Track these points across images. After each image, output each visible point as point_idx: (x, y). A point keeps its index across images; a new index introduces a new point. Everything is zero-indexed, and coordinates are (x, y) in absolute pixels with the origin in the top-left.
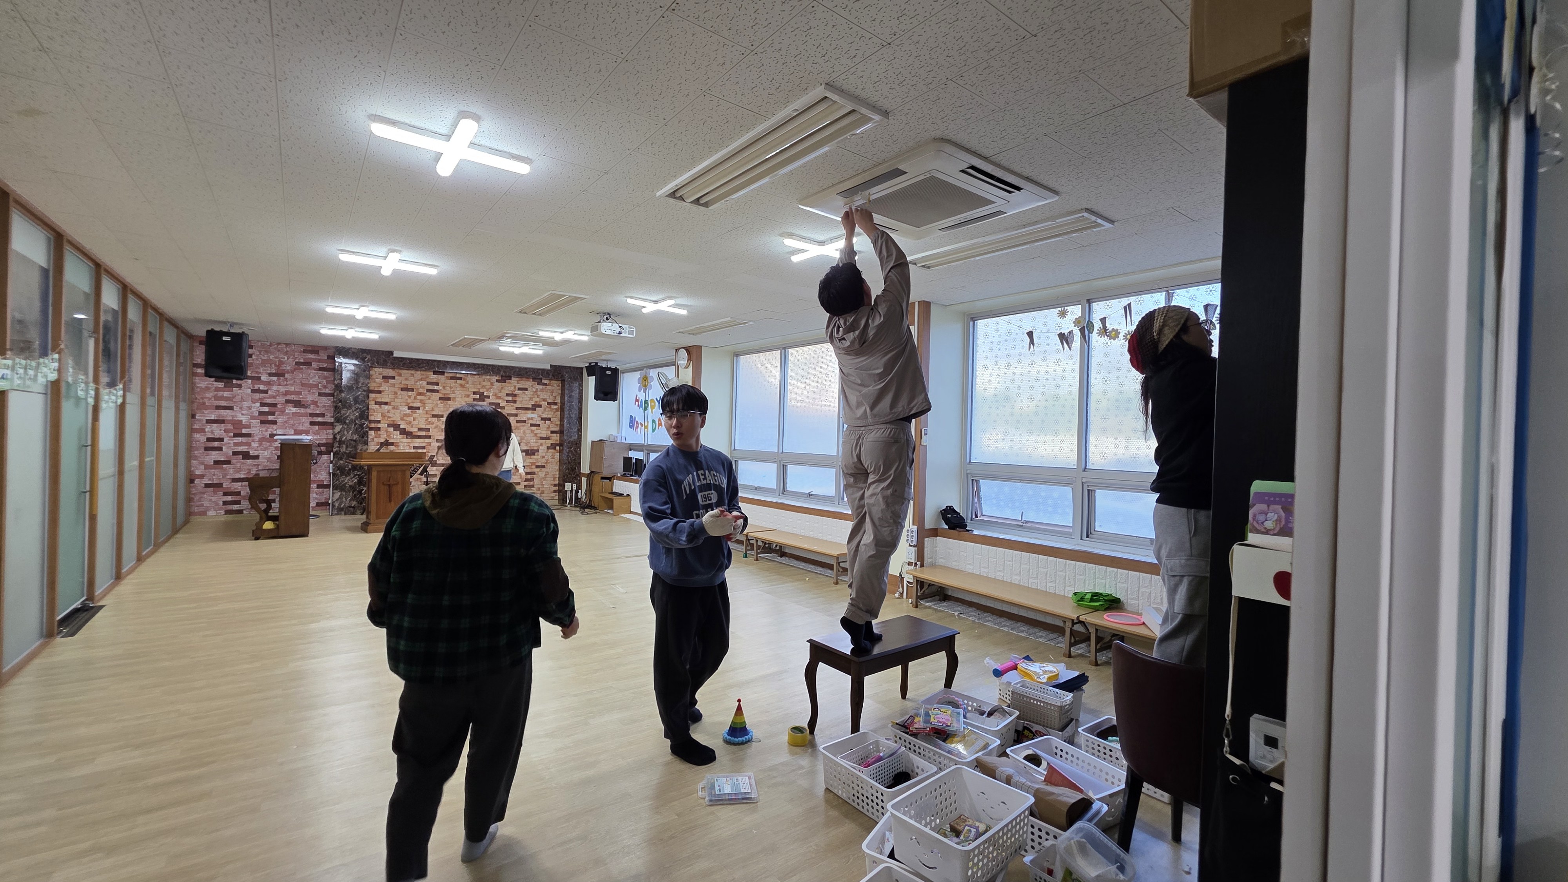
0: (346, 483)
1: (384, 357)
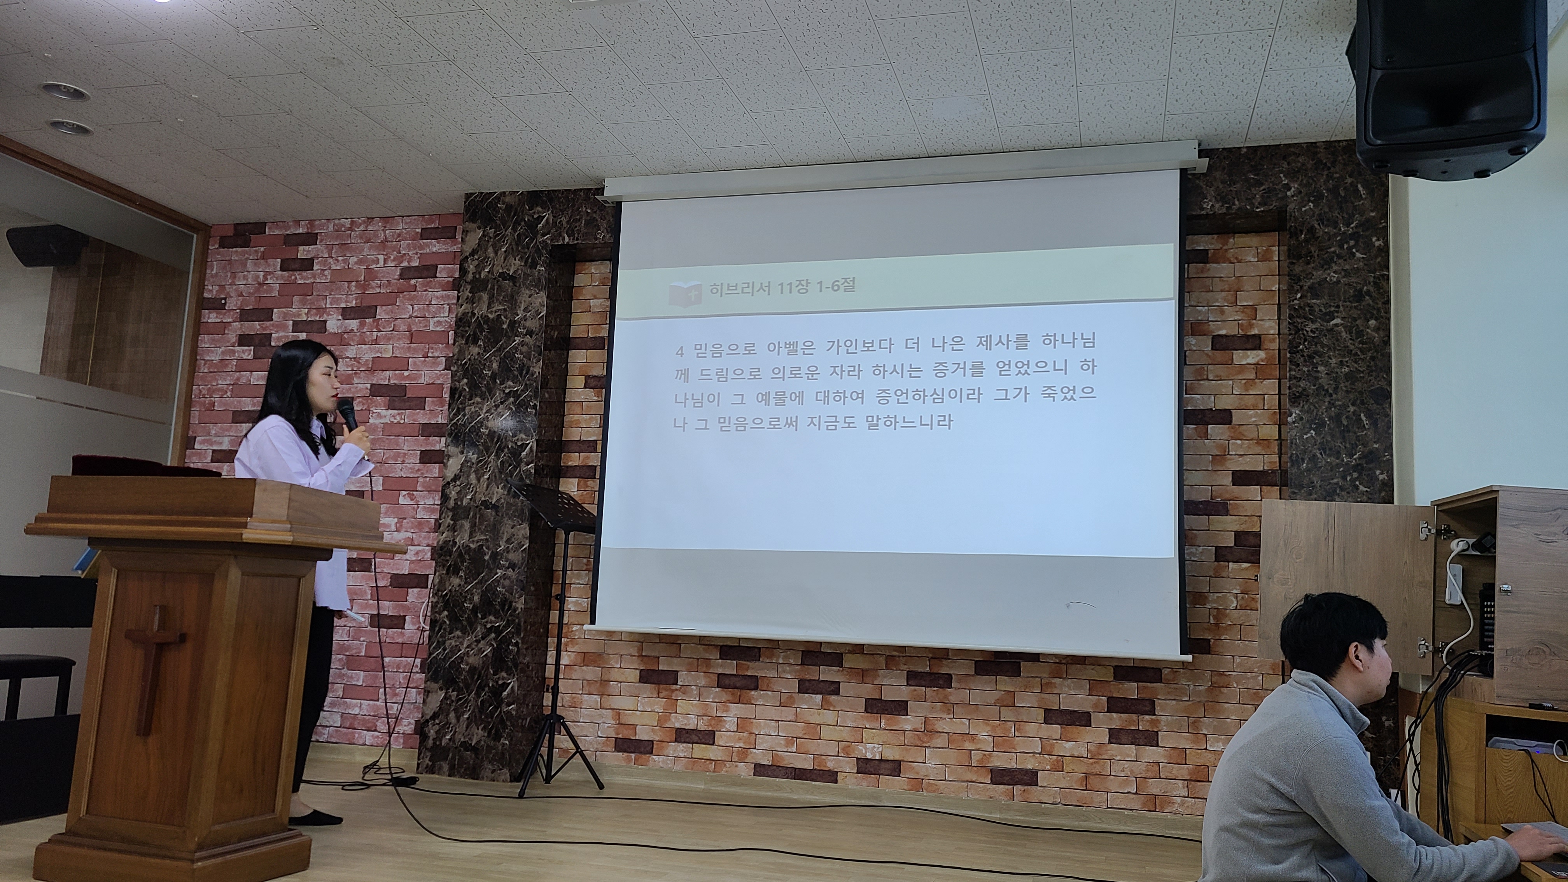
0: (461, 658)
1: (589, 211)
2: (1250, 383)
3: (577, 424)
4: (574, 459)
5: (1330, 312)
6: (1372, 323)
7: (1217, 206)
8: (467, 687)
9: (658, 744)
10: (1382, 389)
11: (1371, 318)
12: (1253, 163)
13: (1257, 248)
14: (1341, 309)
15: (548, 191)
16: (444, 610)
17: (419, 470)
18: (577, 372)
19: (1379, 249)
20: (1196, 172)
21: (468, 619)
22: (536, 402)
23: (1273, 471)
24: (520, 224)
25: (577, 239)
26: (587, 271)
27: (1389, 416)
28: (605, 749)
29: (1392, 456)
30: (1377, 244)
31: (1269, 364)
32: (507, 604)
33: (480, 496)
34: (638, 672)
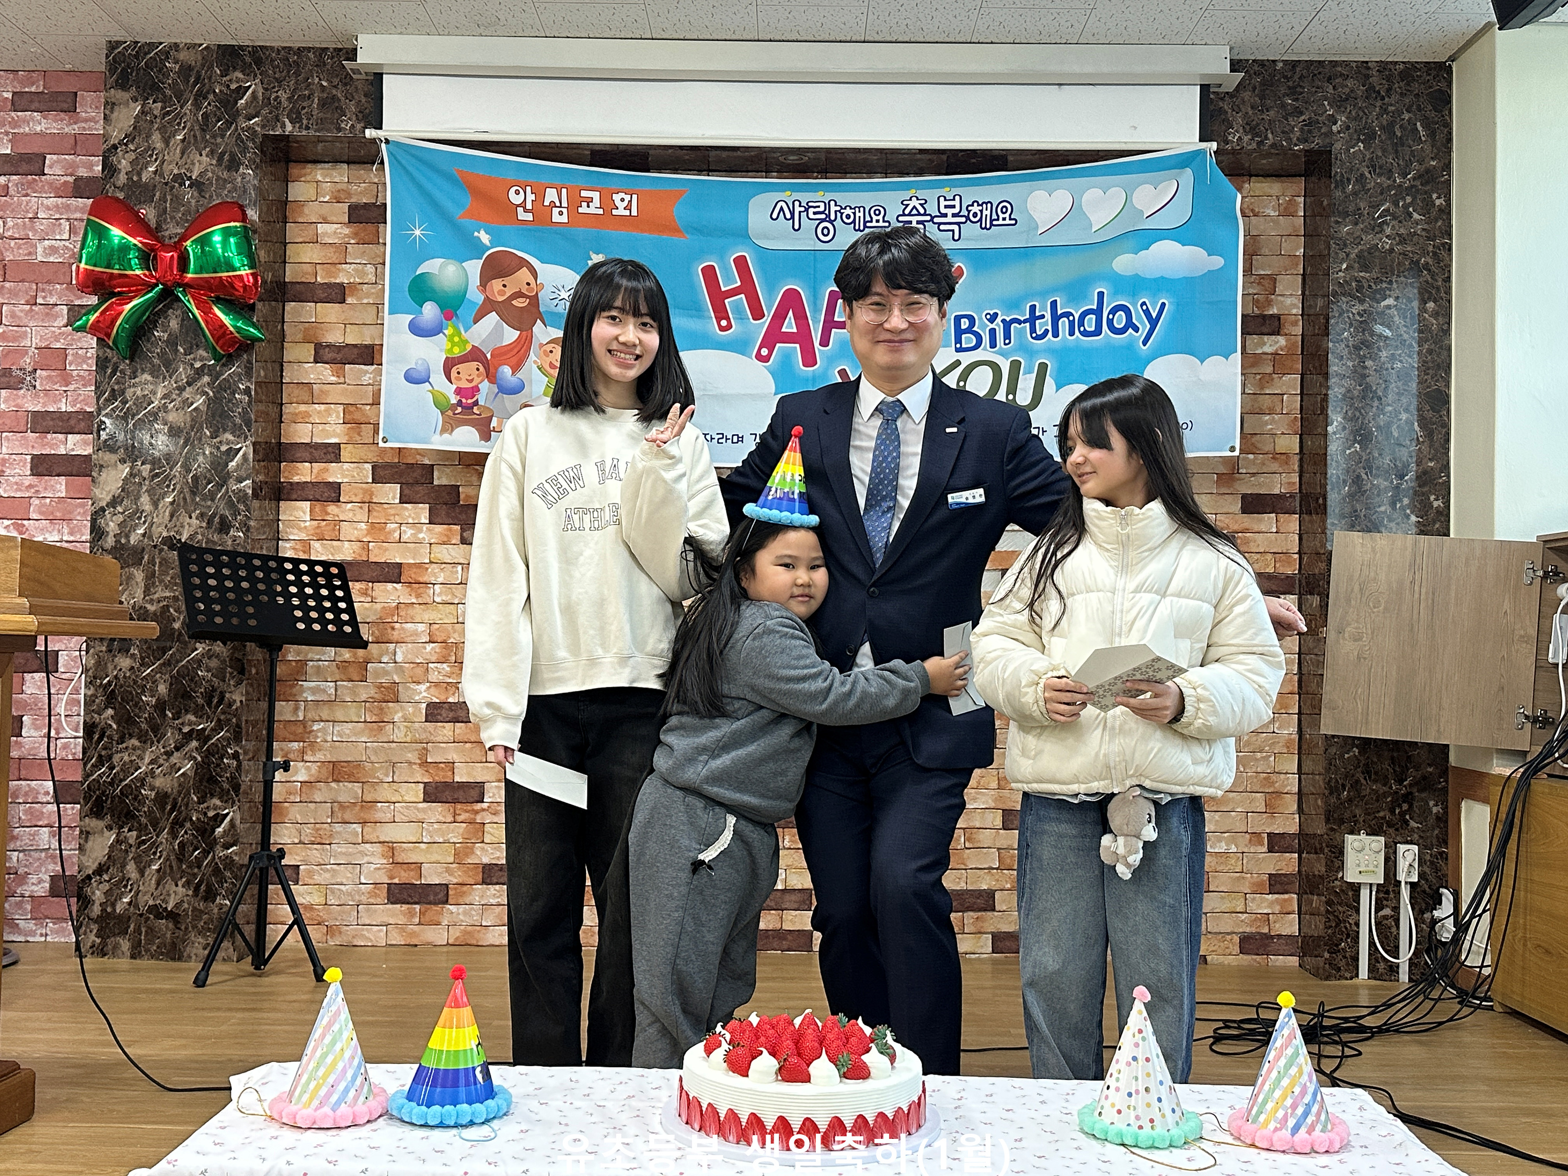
0: (141, 780)
1: (325, 84)
2: (1266, 380)
3: (305, 418)
4: (304, 473)
5: (1381, 289)
6: (1431, 305)
7: (1246, 138)
8: (155, 823)
9: (455, 889)
10: (1438, 391)
11: (1429, 299)
12: (1290, 84)
13: (1278, 198)
14: (1395, 285)
15: (253, 47)
16: (106, 707)
17: (30, 486)
18: (299, 337)
19: (1441, 210)
20: (1220, 90)
21: (150, 720)
22: (248, 384)
23: (1292, 496)
24: (205, 98)
25: (307, 128)
26: (309, 178)
27: (1447, 426)
28: (372, 901)
29: (1448, 476)
30: (1438, 202)
31: (1290, 355)
32: (215, 697)
33: (160, 529)
34: (422, 786)
